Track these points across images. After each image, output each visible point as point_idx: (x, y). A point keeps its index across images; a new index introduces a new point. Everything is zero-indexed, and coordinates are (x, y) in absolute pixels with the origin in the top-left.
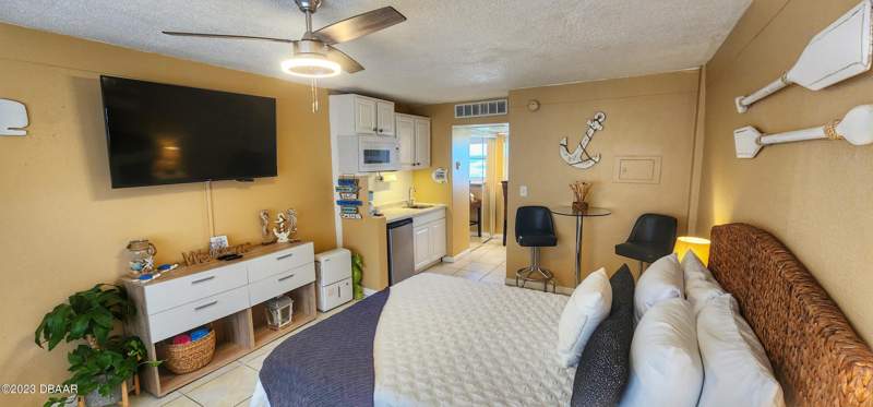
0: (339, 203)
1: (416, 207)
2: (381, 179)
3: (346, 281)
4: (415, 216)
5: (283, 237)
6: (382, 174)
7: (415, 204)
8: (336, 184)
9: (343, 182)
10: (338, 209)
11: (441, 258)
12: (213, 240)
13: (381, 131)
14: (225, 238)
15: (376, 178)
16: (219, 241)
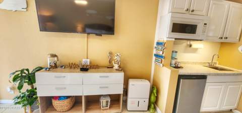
1: (216, 68)
2: (191, 46)
3: (144, 100)
4: (210, 74)
5: (116, 66)
6: (192, 43)
8: (155, 45)
9: (158, 44)
11: (231, 110)
12: (84, 60)
13: (193, 11)
14: (88, 60)
15: (188, 45)
16: (86, 61)
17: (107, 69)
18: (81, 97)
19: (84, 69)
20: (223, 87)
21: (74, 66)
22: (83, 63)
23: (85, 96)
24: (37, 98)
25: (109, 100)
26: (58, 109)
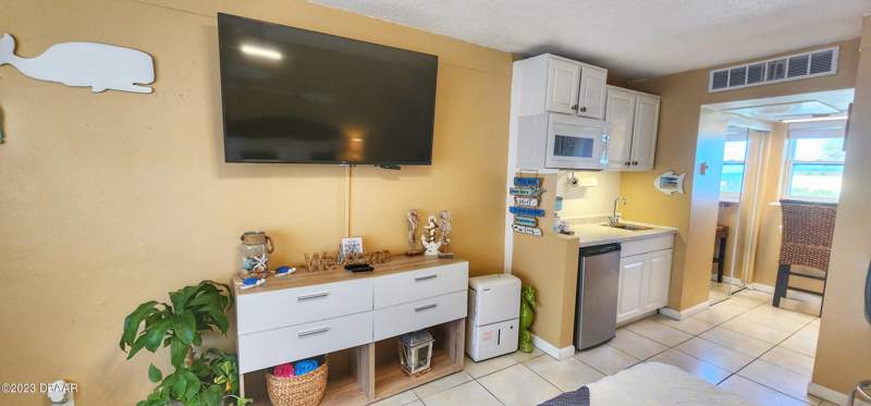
0: (513, 210)
1: (623, 227)
2: (575, 182)
3: (509, 324)
4: (624, 241)
5: (433, 249)
6: (577, 175)
7: (621, 221)
8: (510, 184)
9: (520, 181)
10: (510, 218)
11: (658, 310)
12: (345, 241)
13: (584, 109)
14: (359, 241)
15: (568, 180)
16: (354, 243)
17: (408, 260)
21: (325, 262)
22: (345, 251)
25: (431, 345)
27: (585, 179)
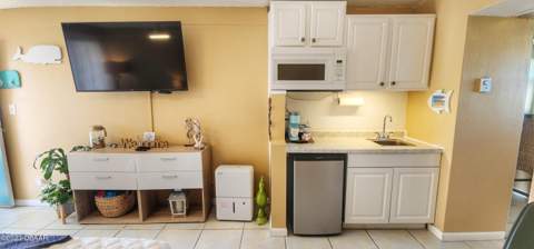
2: (339, 102)
3: (244, 200)
12: (146, 133)
13: (314, 41)
14: (154, 134)
16: (149, 136)
18: (135, 192)
19: (143, 148)
20: (387, 175)
21: (130, 143)
22: (145, 139)
23: (141, 191)
24: (71, 193)
25: (185, 201)
26: (103, 212)
27: (347, 100)
